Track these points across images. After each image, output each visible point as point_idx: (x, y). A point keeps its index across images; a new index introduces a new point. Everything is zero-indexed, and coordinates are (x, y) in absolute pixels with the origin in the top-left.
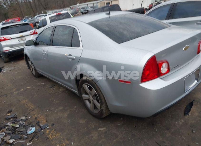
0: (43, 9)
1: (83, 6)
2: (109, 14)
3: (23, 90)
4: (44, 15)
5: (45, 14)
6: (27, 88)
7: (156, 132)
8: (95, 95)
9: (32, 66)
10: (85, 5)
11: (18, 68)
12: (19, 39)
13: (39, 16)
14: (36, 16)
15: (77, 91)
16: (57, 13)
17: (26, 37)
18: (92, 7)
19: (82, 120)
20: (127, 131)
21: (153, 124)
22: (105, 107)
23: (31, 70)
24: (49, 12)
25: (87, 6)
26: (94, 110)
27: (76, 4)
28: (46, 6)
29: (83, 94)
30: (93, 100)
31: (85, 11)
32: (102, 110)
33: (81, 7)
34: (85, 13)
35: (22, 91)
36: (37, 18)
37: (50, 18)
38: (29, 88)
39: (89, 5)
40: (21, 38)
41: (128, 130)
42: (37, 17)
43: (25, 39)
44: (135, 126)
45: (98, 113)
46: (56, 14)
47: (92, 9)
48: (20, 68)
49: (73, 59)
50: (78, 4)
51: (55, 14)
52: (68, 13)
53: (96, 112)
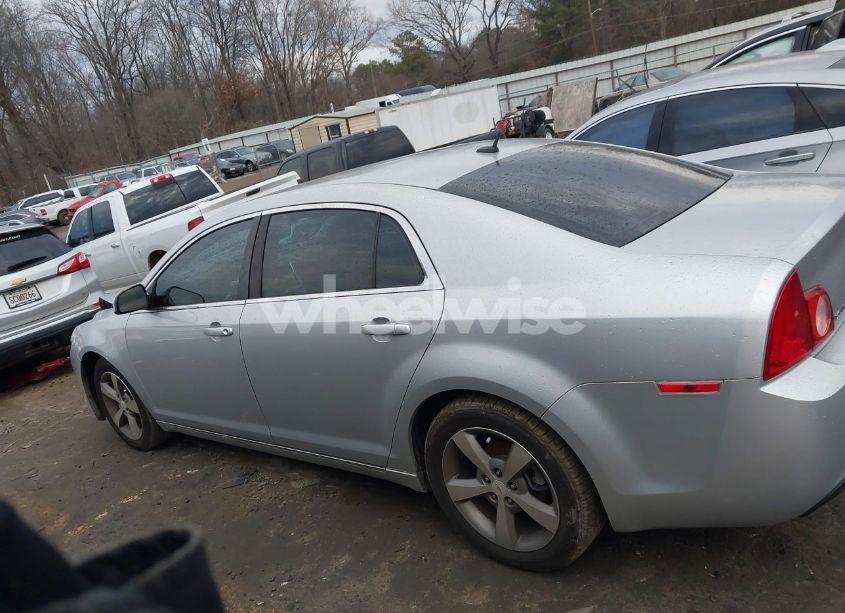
0: (50, 170)
1: (225, 147)
2: (494, 150)
3: (105, 514)
4: (58, 195)
5: (61, 192)
6: (125, 501)
7: (811, 579)
8: (529, 471)
9: (122, 403)
10: (230, 142)
11: (25, 424)
12: (7, 297)
13: (37, 201)
14: (20, 203)
15: (415, 469)
16: (155, 178)
17: (41, 287)
18: (262, 148)
19: (472, 593)
20: (694, 598)
21: (782, 552)
22: (586, 513)
23: (111, 421)
24: (78, 179)
25: (239, 143)
26: (519, 541)
27: (198, 140)
28: (60, 156)
29: (448, 480)
30: (514, 496)
31: (239, 166)
32: (567, 531)
33: (216, 150)
34: (239, 173)
35: (105, 520)
36: (30, 208)
37: (126, 198)
38: (134, 500)
39: (248, 142)
40: (18, 293)
41: (693, 593)
42: (25, 206)
43: (37, 297)
44: (716, 574)
45: (547, 546)
46: (152, 181)
47: (263, 155)
48: (34, 425)
49: (398, 335)
50: (205, 141)
51: (145, 182)
52: (198, 173)
53: (528, 544)
